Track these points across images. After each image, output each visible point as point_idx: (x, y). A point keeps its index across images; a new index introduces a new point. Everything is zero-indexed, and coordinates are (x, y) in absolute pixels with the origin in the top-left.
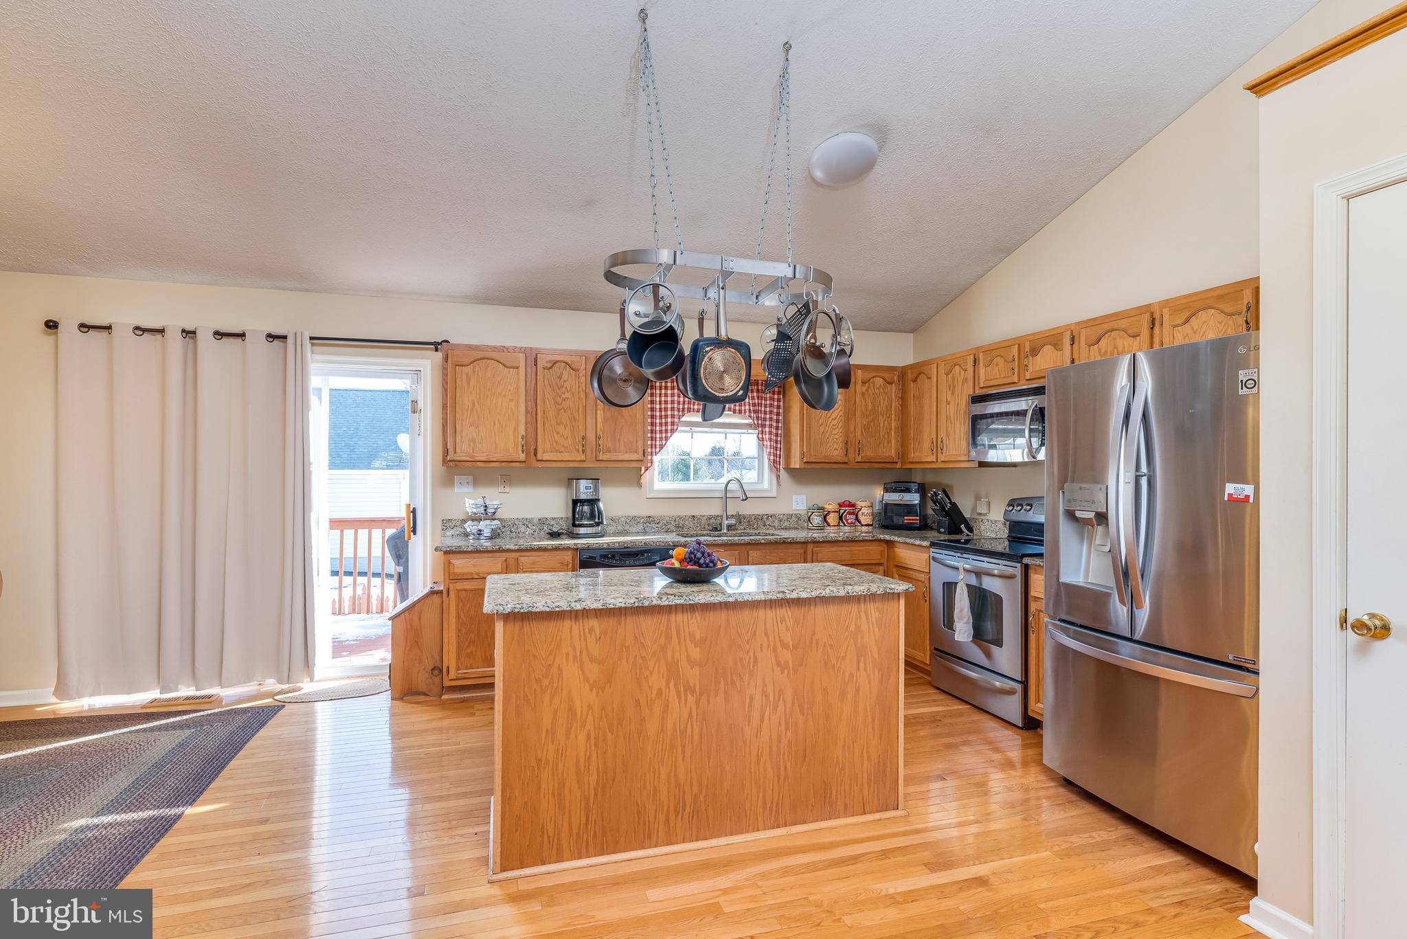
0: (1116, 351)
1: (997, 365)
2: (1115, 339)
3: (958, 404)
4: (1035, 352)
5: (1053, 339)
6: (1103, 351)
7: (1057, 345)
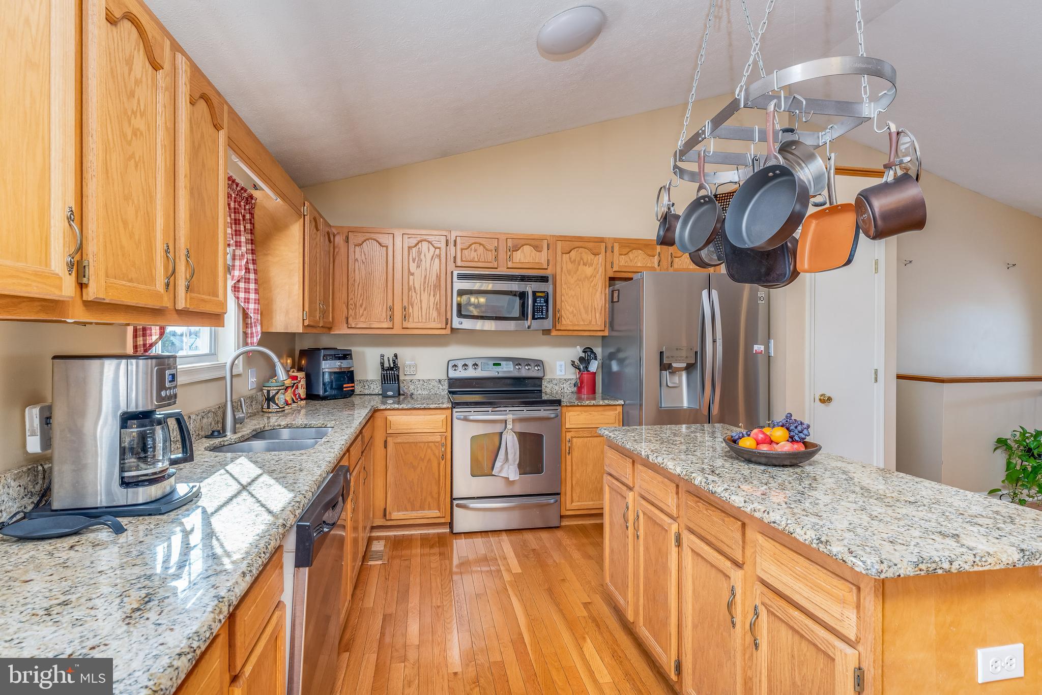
0: (582, 261)
1: (475, 251)
2: (581, 253)
3: (425, 277)
4: (516, 248)
5: (535, 243)
6: (572, 260)
7: (537, 248)
